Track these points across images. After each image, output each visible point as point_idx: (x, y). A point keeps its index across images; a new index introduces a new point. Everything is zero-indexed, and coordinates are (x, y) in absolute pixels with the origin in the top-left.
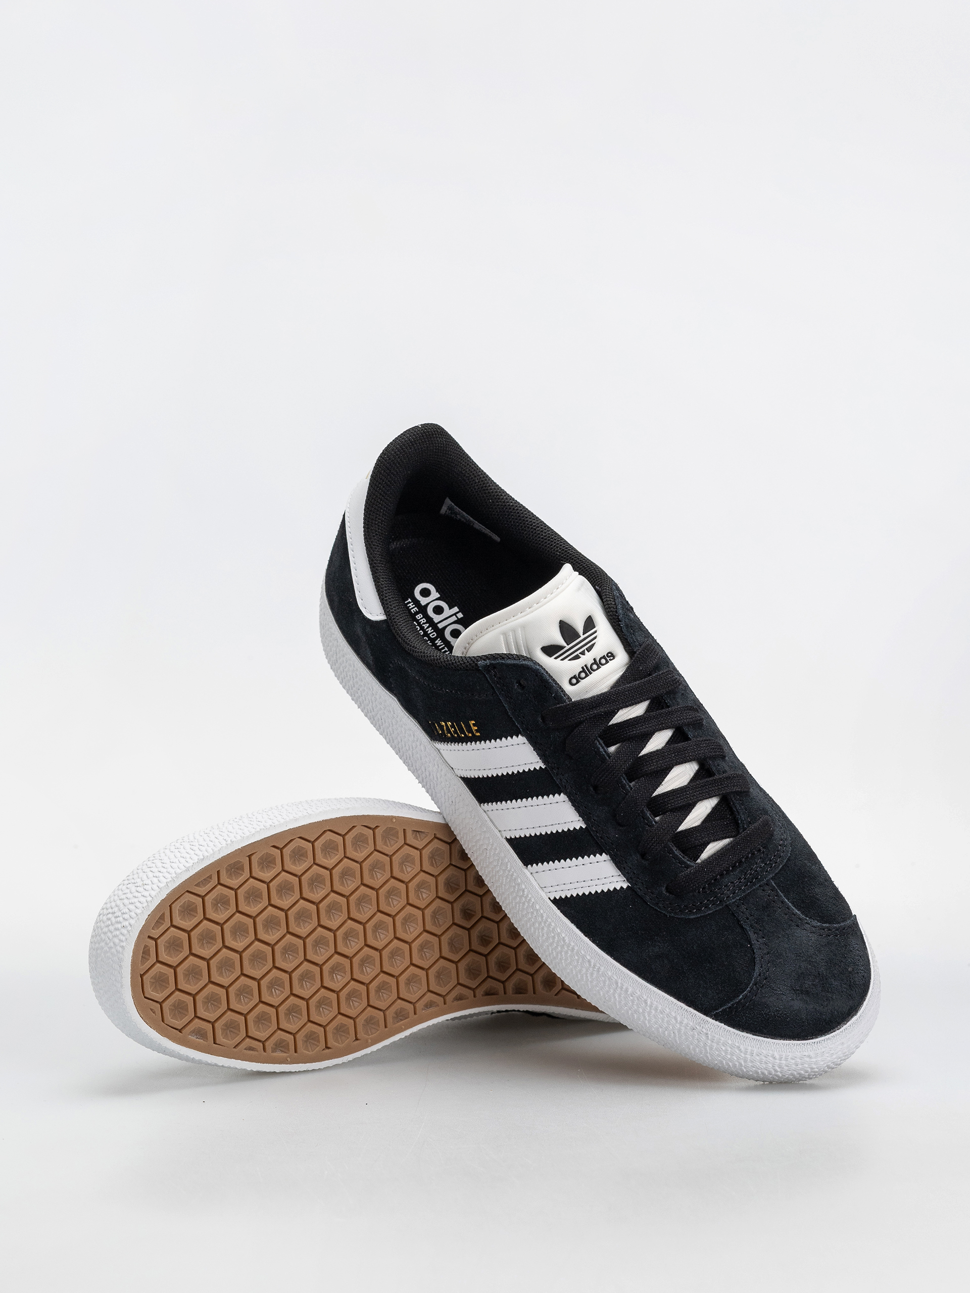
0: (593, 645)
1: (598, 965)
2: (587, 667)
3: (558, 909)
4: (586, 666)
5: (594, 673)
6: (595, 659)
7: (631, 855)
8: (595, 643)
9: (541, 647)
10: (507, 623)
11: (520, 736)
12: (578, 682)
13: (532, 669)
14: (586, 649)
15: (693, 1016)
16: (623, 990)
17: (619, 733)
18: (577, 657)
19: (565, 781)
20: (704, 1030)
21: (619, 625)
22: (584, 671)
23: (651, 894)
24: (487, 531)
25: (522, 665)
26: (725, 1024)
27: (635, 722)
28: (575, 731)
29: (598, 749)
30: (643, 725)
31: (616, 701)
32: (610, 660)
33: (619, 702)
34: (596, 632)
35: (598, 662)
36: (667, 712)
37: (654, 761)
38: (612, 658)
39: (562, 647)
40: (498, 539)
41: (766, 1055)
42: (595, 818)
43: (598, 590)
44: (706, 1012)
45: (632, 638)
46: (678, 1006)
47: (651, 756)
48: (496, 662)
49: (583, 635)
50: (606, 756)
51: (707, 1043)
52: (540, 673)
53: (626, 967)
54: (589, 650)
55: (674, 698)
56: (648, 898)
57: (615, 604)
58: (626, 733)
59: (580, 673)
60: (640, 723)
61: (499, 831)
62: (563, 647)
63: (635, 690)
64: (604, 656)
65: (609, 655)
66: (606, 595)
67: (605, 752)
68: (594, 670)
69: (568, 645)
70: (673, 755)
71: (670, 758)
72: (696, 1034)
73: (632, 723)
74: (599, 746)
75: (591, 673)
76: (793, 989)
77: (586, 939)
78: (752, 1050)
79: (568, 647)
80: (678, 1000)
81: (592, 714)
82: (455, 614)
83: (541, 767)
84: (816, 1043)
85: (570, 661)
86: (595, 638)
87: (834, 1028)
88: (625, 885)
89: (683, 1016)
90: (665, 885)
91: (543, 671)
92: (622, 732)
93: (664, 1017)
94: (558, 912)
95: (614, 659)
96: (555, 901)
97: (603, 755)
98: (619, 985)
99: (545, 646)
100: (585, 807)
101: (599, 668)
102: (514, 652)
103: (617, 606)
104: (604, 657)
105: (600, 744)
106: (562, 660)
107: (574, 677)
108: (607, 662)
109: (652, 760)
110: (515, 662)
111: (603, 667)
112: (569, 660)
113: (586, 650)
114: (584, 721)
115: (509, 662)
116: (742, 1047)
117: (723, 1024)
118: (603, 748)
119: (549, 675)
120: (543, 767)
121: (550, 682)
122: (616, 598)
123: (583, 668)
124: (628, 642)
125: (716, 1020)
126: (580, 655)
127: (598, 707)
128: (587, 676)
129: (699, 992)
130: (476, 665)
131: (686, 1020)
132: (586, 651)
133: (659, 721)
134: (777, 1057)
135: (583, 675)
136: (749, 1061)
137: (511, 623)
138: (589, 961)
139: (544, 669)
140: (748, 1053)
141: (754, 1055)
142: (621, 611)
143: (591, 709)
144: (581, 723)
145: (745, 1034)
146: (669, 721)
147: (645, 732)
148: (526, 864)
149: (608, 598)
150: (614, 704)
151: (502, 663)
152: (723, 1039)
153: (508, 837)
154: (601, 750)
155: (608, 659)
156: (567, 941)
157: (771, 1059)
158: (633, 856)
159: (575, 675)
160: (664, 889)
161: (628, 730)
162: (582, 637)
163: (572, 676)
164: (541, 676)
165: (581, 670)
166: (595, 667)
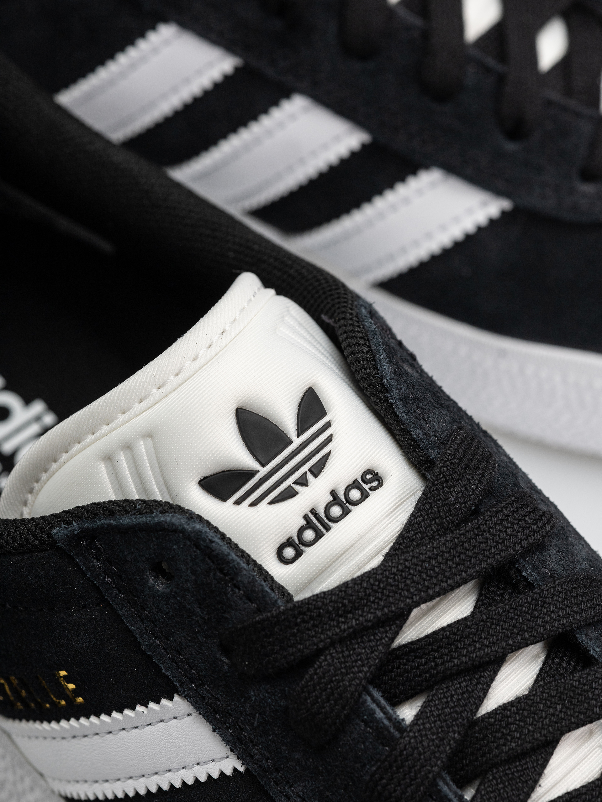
0: (326, 458)
2: (316, 514)
4: (313, 511)
5: (335, 527)
6: (333, 493)
8: (329, 453)
9: (198, 479)
10: (110, 432)
11: (176, 698)
12: (299, 554)
13: (183, 531)
14: (310, 470)
17: (417, 668)
18: (289, 494)
21: (386, 400)
22: (309, 525)
24: (82, 232)
25: (159, 523)
27: (455, 634)
28: (307, 677)
29: (372, 713)
30: (474, 641)
31: (402, 590)
32: (374, 489)
33: (408, 590)
34: (328, 425)
35: (342, 498)
36: (529, 599)
37: (513, 727)
38: (375, 484)
39: (249, 474)
40: (106, 246)
43: (328, 324)
45: (421, 427)
47: (504, 716)
48: (95, 525)
49: (298, 436)
50: (392, 730)
52: (204, 540)
54: (317, 471)
55: (543, 563)
57: (370, 350)
58: (437, 665)
59: (301, 530)
60: (468, 637)
62: (251, 474)
63: (446, 555)
64: (355, 481)
65: (369, 477)
66: (345, 332)
67: (390, 718)
68: (336, 520)
69: (263, 465)
70: (559, 707)
71: (553, 715)
73: (448, 638)
74: (374, 706)
75: (328, 529)
79: (263, 471)
81: (345, 630)
82: (38, 419)
83: (235, 770)
85: (273, 505)
86: (329, 440)
91: (211, 534)
92: (426, 663)
95: (380, 484)
97: (386, 728)
99: (207, 474)
101: (346, 512)
102: (135, 496)
103: (374, 356)
104: (355, 485)
105: (374, 700)
106: (253, 504)
107: (289, 543)
108: (365, 496)
109: (508, 724)
110: (143, 519)
111: (356, 511)
112: (272, 502)
113: (309, 474)
114: (325, 648)
115: (126, 520)
118: (382, 709)
119: (229, 542)
120: (241, 769)
121: (233, 560)
122: (370, 336)
123: (306, 517)
124: (413, 439)
126: (297, 487)
127: (358, 609)
128: (319, 536)
130: (49, 535)
132: (310, 477)
133: (514, 626)
135: (309, 535)
137: (118, 430)
139: (216, 530)
142: (386, 367)
143: (341, 616)
144: (319, 652)
146: (540, 621)
147: (481, 657)
149: (352, 337)
150: (397, 596)
151: (110, 525)
154: (380, 714)
155: (367, 487)
159: (291, 538)
161: (441, 657)
162: (297, 442)
163: (284, 539)
164: (208, 547)
165: (303, 522)
166: (336, 511)
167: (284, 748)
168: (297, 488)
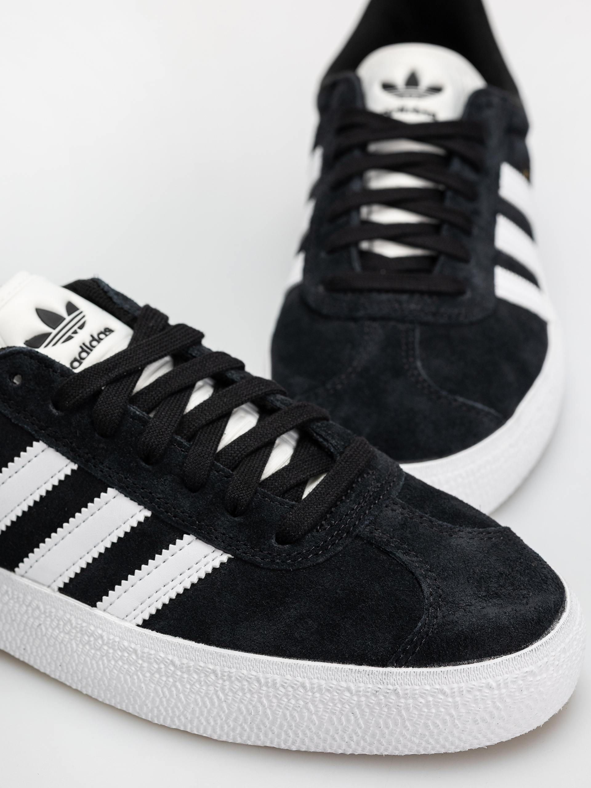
0: (84, 324)
1: (227, 669)
2: (85, 346)
3: (153, 630)
4: (84, 344)
5: (96, 349)
6: (92, 336)
7: (219, 519)
8: (85, 322)
9: (24, 341)
11: (35, 443)
12: (80, 363)
14: (78, 328)
15: (370, 674)
16: (270, 685)
17: (152, 396)
18: (70, 339)
19: (107, 469)
20: (390, 687)
21: (109, 298)
22: (83, 350)
23: (260, 552)
26: (413, 667)
29: (134, 413)
30: (176, 379)
32: (109, 334)
35: (96, 338)
36: (199, 360)
37: (206, 412)
38: (110, 332)
39: (49, 334)
41: (479, 687)
42: (159, 496)
44: (383, 663)
46: (346, 670)
49: (68, 316)
51: (400, 704)
53: (263, 654)
54: (81, 328)
56: (258, 559)
58: (161, 392)
59: (80, 354)
60: (173, 378)
61: (49, 587)
63: (153, 344)
64: (101, 332)
68: (95, 347)
69: (55, 330)
72: (382, 698)
74: (134, 410)
75: (91, 350)
76: (479, 597)
77: (201, 646)
78: (460, 688)
79: (54, 332)
80: (343, 663)
83: (72, 470)
84: (534, 650)
85: (63, 344)
87: (547, 629)
88: (225, 558)
89: (357, 681)
90: (274, 536)
92: (155, 393)
93: (334, 695)
94: (154, 634)
95: (113, 332)
96: (146, 624)
98: (263, 681)
99: (27, 339)
100: (143, 489)
101: (99, 343)
106: (54, 346)
107: (75, 360)
108: (106, 337)
116: (446, 689)
117: (411, 668)
120: (76, 468)
123: (81, 347)
124: (125, 311)
125: (400, 667)
128: (89, 353)
129: (366, 640)
131: (362, 685)
134: (494, 685)
135: (84, 355)
136: (460, 706)
138: (214, 672)
140: (456, 694)
141: (464, 692)
144: (102, 389)
145: (443, 669)
148: (94, 605)
152: (417, 687)
153: (62, 586)
154: (138, 413)
155: (106, 334)
156: (177, 662)
157: (487, 691)
158: (223, 519)
159: (75, 357)
160: (273, 541)
162: (68, 318)
163: (72, 359)
164: (36, 356)
165: (80, 350)
166: (94, 343)
167: (94, 443)
168: (73, 335)
